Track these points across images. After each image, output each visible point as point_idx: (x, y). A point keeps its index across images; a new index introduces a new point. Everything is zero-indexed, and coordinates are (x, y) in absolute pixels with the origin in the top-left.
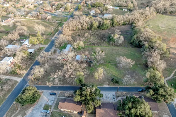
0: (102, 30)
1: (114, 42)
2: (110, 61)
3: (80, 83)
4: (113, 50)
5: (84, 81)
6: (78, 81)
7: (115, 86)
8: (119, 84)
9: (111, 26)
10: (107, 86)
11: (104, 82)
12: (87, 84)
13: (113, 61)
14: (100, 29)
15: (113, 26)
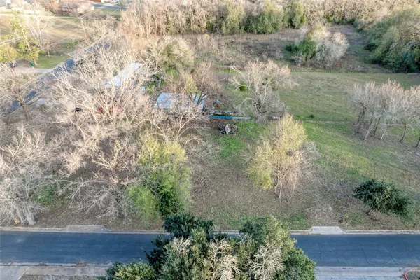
0: (259, 33)
1: (314, 54)
2: (314, 114)
3: (164, 213)
4: (312, 79)
5: (187, 201)
6: (145, 194)
7: (385, 232)
8: (408, 218)
9: (287, 25)
10: (336, 230)
11: (310, 204)
12: (208, 218)
13: (325, 112)
14: (252, 32)
15: (293, 26)
